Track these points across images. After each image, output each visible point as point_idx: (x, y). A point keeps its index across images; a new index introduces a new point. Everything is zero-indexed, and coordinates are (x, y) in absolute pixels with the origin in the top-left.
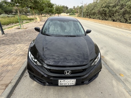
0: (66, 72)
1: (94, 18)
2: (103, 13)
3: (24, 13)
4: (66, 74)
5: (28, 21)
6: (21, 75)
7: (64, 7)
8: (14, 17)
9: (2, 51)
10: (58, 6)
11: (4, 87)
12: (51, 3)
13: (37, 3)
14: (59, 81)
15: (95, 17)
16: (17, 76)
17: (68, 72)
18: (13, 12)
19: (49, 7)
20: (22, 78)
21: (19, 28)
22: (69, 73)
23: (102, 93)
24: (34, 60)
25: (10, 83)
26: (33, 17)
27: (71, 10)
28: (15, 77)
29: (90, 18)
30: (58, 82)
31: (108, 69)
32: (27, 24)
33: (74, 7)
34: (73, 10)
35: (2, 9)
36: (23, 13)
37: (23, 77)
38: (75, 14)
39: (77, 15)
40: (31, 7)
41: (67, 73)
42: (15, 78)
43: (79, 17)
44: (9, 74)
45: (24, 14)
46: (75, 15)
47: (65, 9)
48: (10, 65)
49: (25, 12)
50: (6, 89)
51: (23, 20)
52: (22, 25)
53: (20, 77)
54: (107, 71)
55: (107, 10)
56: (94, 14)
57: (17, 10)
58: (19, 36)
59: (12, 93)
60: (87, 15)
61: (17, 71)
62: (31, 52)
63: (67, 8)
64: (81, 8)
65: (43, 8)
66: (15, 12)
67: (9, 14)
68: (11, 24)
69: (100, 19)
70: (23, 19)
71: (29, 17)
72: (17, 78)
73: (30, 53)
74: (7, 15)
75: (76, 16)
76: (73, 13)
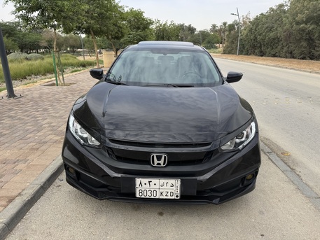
0: (155, 158)
1: (274, 56)
2: (301, 38)
3: (69, 49)
4: (155, 165)
5: (79, 69)
6: (45, 183)
7: (181, 27)
8: (43, 59)
9: (5, 132)
10: (165, 25)
11: (4, 203)
12: (143, 19)
13: (107, 18)
14: (138, 181)
15: (277, 50)
16: (37, 182)
17: (159, 158)
18: (40, 47)
19: (138, 28)
20: (49, 190)
21: (53, 85)
22: (162, 162)
23: (262, 235)
24: (80, 134)
25: (20, 194)
26: (93, 57)
27: (204, 34)
28: (31, 184)
29: (262, 54)
30: (135, 184)
31: (295, 182)
32: (74, 73)
33: (214, 26)
34: (209, 35)
35: (15, 41)
36: (66, 49)
37: (52, 186)
38: (217, 45)
39: (221, 49)
40: (87, 31)
41: (156, 162)
42: (31, 186)
43: (229, 53)
44: (17, 178)
45: (68, 52)
46: (216, 48)
47: (187, 32)
48: (21, 161)
49: (71, 47)
50: (10, 206)
51: (65, 67)
52: (61, 77)
53: (44, 185)
54: (292, 187)
55: (313, 29)
56: (275, 42)
57: (51, 41)
58: (50, 101)
59: (22, 218)
60: (254, 47)
61: (39, 172)
62: (75, 116)
63: (191, 30)
64: (232, 27)
65: (121, 33)
66: (45, 48)
67: (30, 53)
68: (33, 76)
69: (293, 57)
70: (65, 65)
71: (81, 59)
72: (37, 187)
73: (72, 118)
74: (24, 55)
75: (219, 52)
76: (209, 42)
